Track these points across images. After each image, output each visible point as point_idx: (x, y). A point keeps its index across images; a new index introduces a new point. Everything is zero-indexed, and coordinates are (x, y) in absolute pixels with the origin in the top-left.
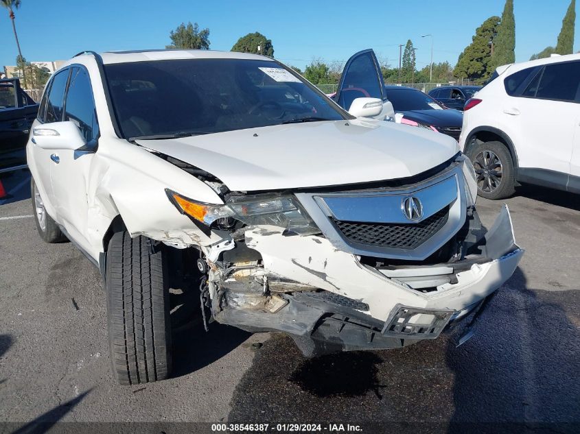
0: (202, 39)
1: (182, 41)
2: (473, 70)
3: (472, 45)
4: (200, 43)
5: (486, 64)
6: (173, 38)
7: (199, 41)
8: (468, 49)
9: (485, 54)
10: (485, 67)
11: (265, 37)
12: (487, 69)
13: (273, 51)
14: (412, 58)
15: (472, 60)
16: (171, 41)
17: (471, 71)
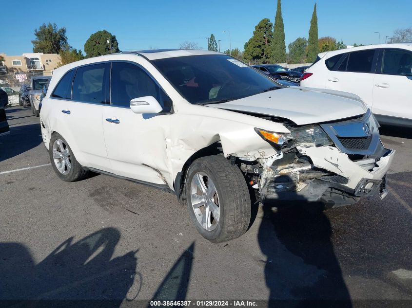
0: (60, 35)
1: (44, 37)
2: (256, 54)
3: (254, 37)
4: (59, 39)
5: (263, 49)
6: (37, 35)
7: (58, 36)
8: (251, 39)
9: (262, 43)
10: (263, 52)
11: (110, 34)
12: (265, 53)
13: (118, 44)
14: (215, 46)
15: (254, 47)
16: (36, 37)
17: (255, 54)
